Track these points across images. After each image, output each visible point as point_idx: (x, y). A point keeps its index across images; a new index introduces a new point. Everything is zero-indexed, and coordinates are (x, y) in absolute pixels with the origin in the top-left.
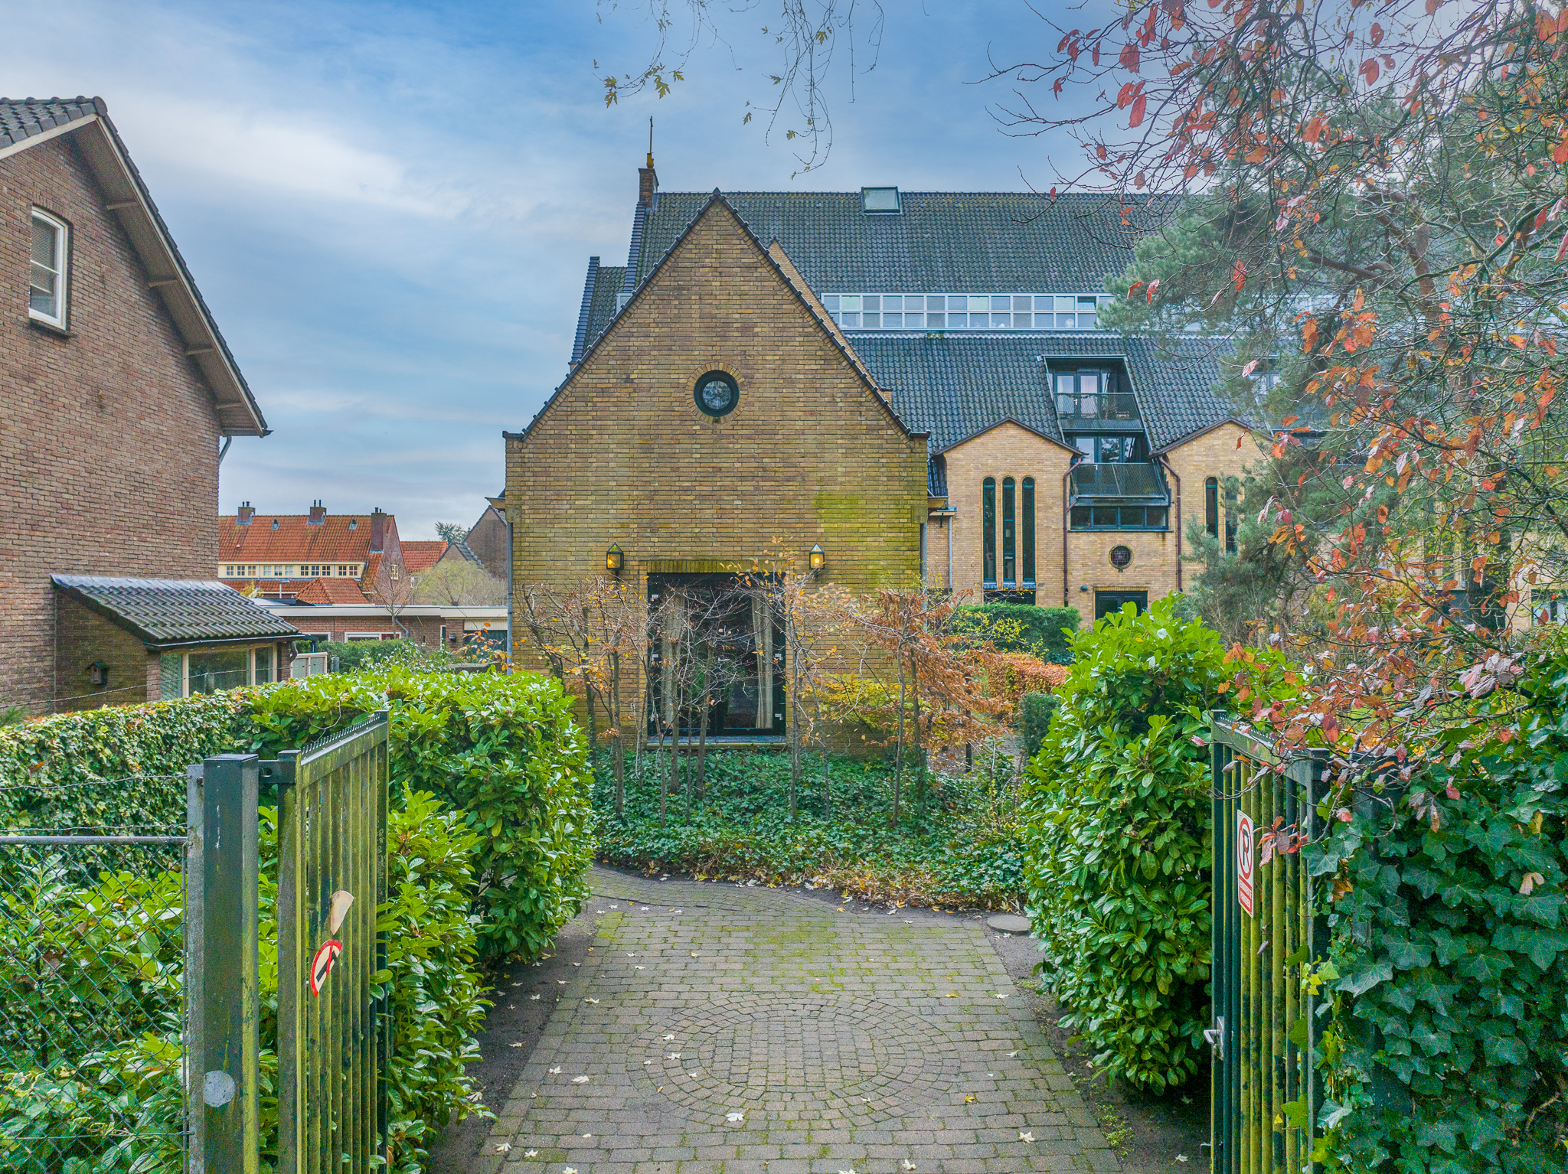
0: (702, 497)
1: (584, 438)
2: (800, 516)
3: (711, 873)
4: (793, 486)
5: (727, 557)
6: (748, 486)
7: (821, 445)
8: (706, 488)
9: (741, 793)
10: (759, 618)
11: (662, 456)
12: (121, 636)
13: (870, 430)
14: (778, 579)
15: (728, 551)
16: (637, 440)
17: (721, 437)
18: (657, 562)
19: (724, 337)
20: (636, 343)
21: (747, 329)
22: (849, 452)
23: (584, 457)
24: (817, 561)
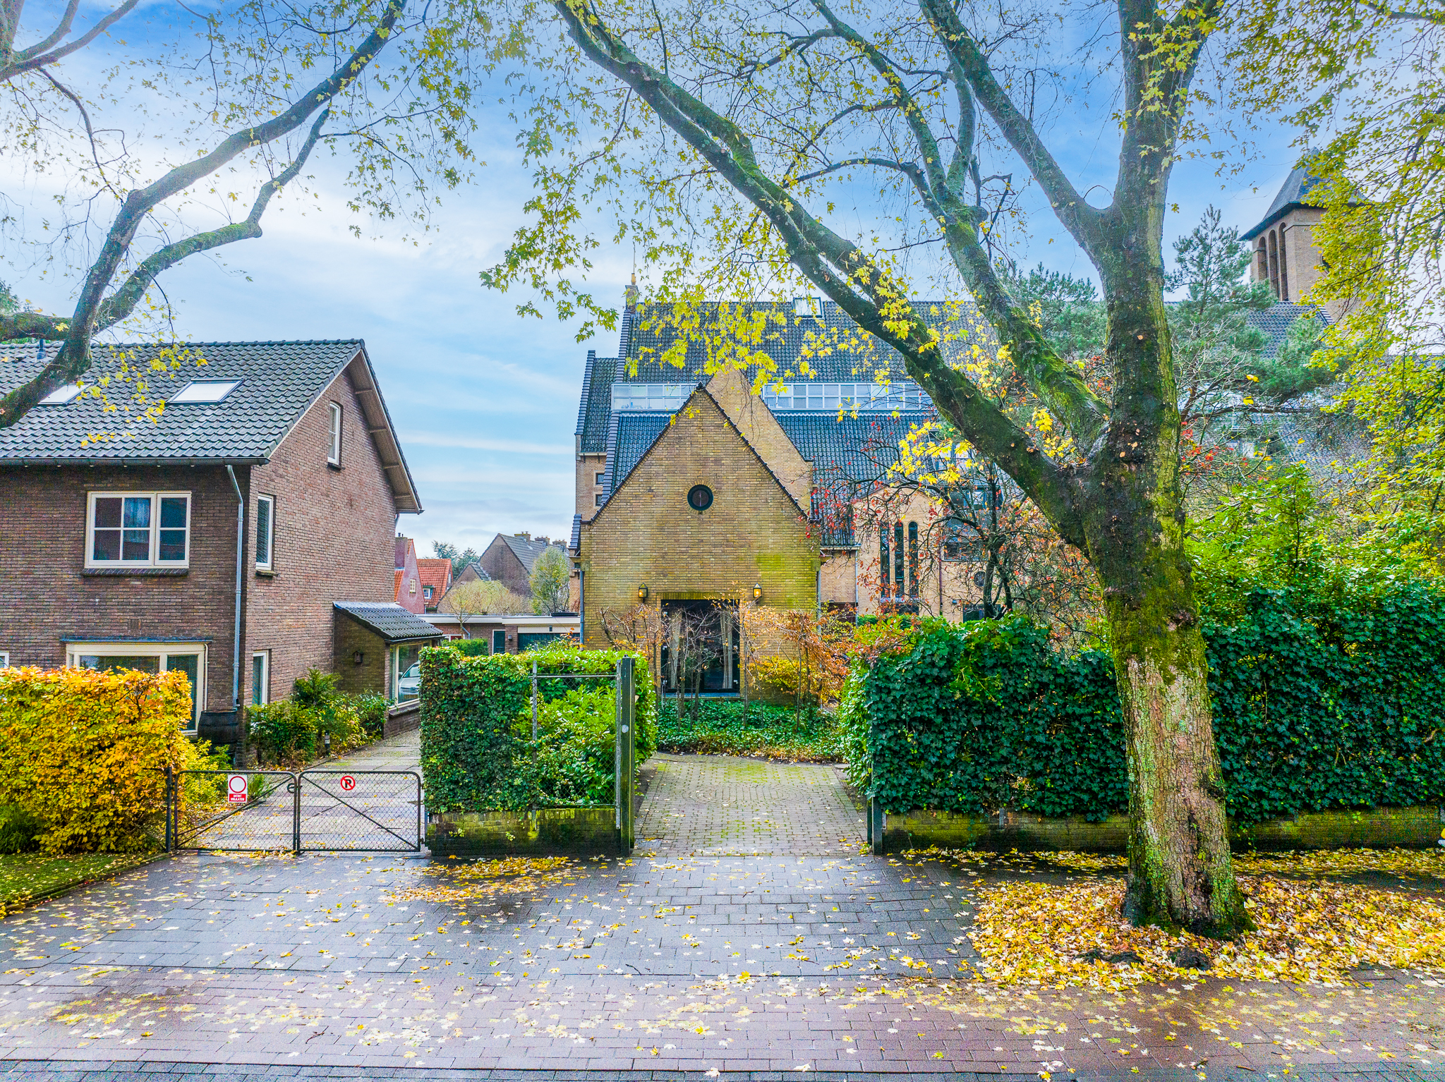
0: (693, 557)
1: (626, 523)
2: (748, 567)
3: (705, 751)
4: (744, 550)
5: (708, 589)
6: (718, 550)
7: (760, 527)
8: (694, 551)
9: (717, 719)
10: (726, 626)
11: (669, 533)
12: (371, 636)
13: (787, 518)
14: (735, 604)
15: (707, 587)
16: (655, 524)
17: (703, 522)
18: (666, 593)
19: (704, 466)
20: (654, 469)
21: (717, 461)
22: (775, 531)
23: (625, 534)
24: (757, 593)
